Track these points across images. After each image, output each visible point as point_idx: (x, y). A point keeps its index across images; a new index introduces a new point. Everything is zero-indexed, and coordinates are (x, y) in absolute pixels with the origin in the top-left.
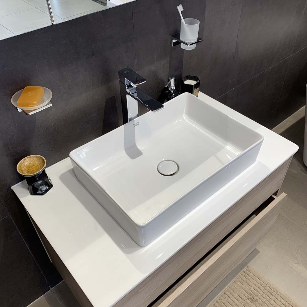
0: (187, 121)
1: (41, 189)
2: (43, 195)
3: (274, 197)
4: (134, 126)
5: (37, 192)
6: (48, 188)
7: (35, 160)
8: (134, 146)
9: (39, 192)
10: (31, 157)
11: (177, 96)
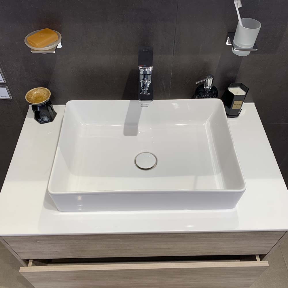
0: (206, 128)
1: (43, 118)
2: (41, 124)
3: (258, 258)
4: (142, 107)
5: (39, 120)
6: (48, 120)
7: (46, 93)
8: (136, 124)
9: (40, 120)
10: (44, 89)
11: (210, 98)
